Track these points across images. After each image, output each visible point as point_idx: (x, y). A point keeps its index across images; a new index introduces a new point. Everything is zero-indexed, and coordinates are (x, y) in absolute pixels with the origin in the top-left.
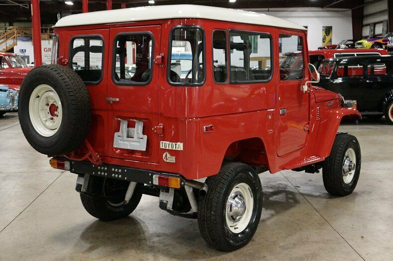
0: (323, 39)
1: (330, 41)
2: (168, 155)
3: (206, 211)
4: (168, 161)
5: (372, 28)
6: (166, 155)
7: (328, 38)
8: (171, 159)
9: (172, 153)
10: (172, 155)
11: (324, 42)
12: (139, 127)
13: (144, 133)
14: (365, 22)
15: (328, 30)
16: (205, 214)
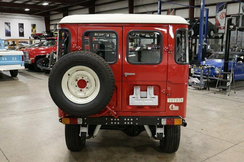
0: (32, 30)
1: (35, 31)
2: (174, 106)
3: (174, 134)
4: (173, 110)
5: (55, 26)
6: (172, 106)
7: (34, 30)
8: (176, 108)
9: (176, 104)
10: (176, 106)
11: (32, 32)
12: (151, 91)
13: (155, 94)
14: (51, 23)
15: (34, 26)
16: (174, 135)
